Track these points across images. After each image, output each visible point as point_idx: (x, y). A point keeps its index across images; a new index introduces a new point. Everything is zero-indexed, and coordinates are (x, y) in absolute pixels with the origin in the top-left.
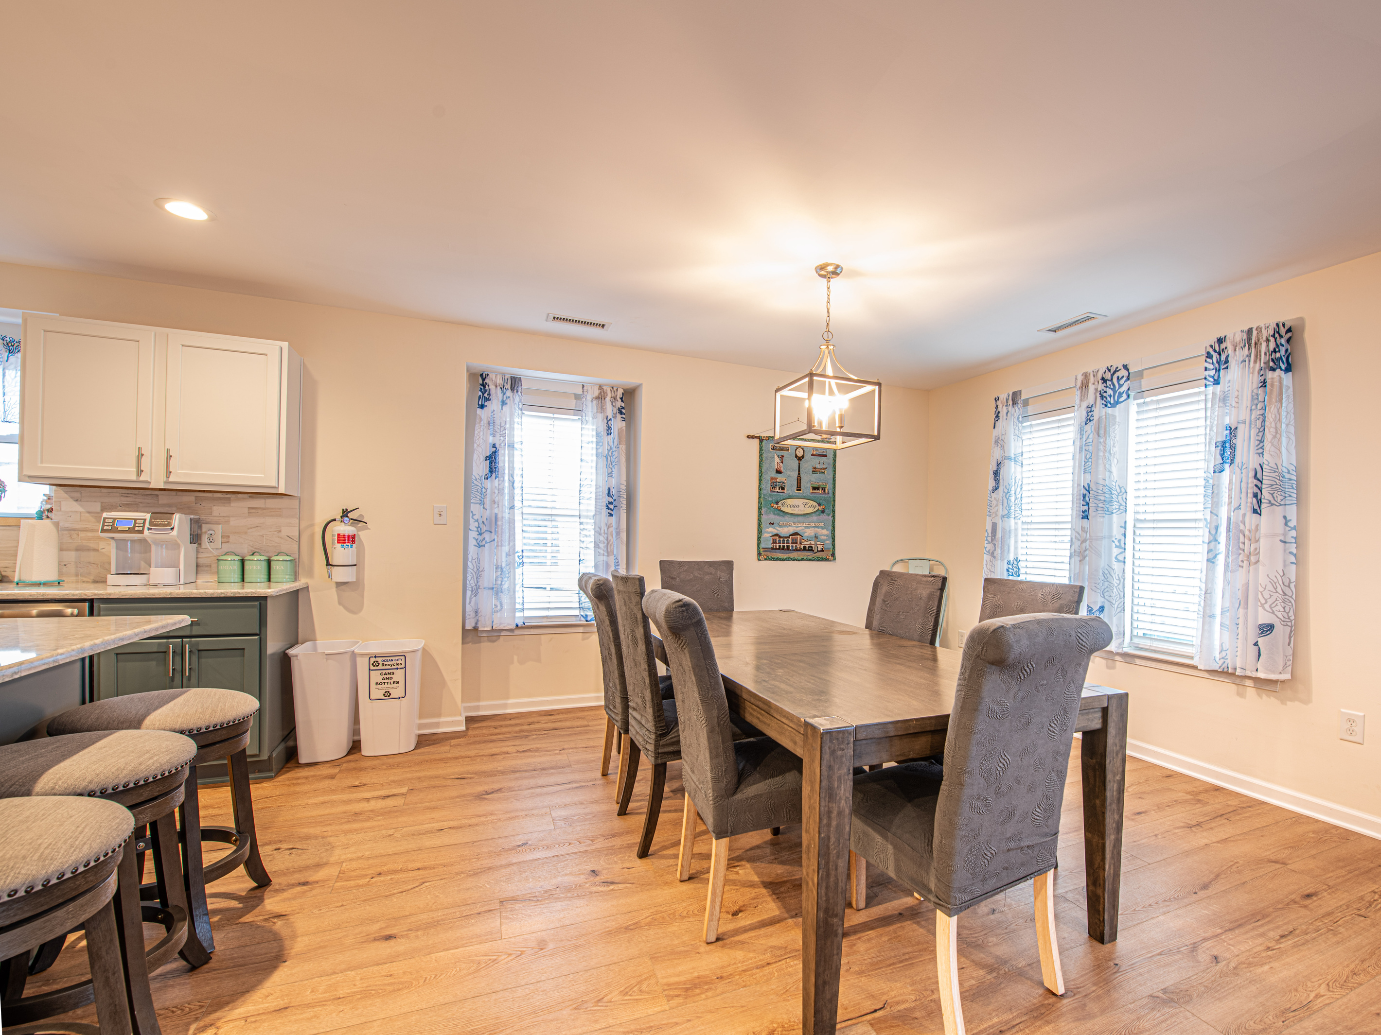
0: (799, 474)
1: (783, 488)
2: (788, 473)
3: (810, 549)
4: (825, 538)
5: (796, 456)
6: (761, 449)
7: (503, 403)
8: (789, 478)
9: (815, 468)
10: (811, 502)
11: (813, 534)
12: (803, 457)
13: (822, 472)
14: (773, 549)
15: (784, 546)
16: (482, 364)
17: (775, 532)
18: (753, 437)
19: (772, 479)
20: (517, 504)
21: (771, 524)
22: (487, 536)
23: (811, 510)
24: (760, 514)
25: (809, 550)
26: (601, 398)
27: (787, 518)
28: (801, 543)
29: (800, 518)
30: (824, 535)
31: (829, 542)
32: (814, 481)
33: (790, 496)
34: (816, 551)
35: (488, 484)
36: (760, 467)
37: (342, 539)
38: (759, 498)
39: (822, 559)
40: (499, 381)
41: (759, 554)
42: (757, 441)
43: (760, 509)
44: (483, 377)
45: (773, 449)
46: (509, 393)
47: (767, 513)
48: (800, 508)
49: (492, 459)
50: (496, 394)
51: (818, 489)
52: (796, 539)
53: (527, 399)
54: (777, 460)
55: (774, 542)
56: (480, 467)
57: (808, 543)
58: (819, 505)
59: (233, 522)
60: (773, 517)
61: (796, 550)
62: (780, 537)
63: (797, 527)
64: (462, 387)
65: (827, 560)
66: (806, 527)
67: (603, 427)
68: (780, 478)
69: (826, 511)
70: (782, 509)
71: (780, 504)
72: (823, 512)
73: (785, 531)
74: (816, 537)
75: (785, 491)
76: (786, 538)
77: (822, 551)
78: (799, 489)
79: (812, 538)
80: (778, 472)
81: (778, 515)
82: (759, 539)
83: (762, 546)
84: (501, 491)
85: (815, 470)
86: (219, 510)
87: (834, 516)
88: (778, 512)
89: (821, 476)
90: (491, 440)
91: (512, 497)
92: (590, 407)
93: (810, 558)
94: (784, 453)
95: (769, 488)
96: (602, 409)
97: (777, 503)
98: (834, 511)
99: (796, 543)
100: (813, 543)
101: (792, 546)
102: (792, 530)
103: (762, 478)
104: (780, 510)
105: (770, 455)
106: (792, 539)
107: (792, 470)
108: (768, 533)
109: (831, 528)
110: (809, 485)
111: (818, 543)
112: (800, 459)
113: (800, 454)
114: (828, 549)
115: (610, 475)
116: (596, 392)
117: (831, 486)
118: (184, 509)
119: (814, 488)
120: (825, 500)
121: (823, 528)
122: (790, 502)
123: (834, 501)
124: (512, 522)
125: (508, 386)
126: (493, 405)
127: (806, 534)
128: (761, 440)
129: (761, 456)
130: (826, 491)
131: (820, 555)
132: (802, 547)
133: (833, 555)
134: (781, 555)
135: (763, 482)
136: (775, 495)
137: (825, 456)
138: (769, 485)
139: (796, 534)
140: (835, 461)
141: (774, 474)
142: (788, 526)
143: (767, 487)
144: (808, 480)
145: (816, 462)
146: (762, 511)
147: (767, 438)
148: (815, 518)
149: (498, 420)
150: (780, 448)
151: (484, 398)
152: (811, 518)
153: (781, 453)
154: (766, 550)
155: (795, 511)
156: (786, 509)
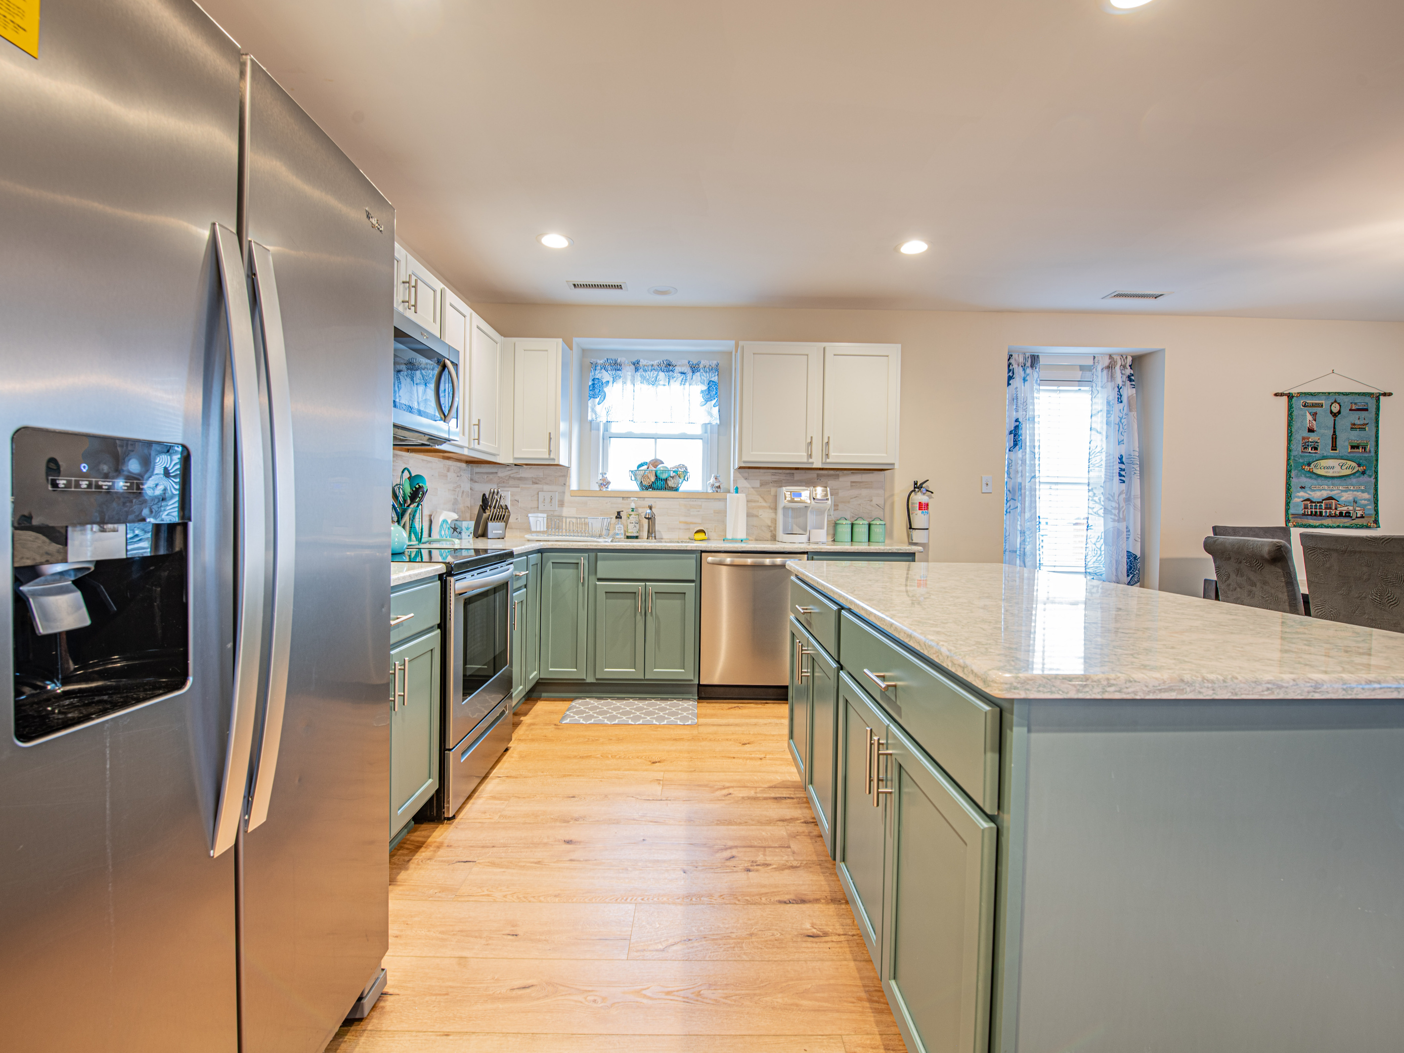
0: (1334, 432)
1: (1316, 449)
2: (1322, 431)
3: (1348, 515)
4: (1366, 502)
5: (1331, 412)
6: (1290, 407)
7: (1026, 380)
8: (1323, 437)
9: (1354, 424)
10: (1349, 463)
11: (1351, 499)
12: (1339, 412)
13: (1362, 428)
14: (1304, 515)
15: (1316, 512)
16: (1006, 348)
17: (1306, 496)
18: (1282, 395)
19: (1303, 438)
20: (1037, 473)
21: (1302, 488)
22: (1012, 503)
23: (1348, 472)
24: (1289, 477)
25: (1345, 516)
26: (1110, 367)
27: (1320, 481)
28: (1336, 509)
29: (1336, 481)
30: (1365, 500)
31: (1371, 507)
32: (1353, 438)
33: (1324, 456)
34: (1354, 517)
35: (1013, 455)
36: (1289, 426)
37: (922, 506)
38: (1288, 460)
39: (1361, 527)
40: (1021, 360)
41: (1288, 520)
42: (1285, 398)
43: (1289, 472)
44: (1009, 357)
45: (1305, 406)
46: (1029, 371)
47: (1297, 476)
48: (1334, 470)
49: (1015, 432)
50: (1019, 371)
51: (1358, 447)
52: (1331, 504)
53: (1044, 374)
54: (1309, 417)
55: (1306, 507)
56: (1005, 441)
57: (1345, 508)
58: (1359, 465)
59: (841, 493)
60: (1304, 480)
61: (1330, 516)
62: (1312, 502)
63: (1332, 490)
65: (1368, 527)
66: (1342, 491)
67: (1113, 395)
68: (1313, 437)
69: (1367, 472)
70: (1315, 471)
71: (1312, 465)
72: (1363, 473)
73: (1318, 495)
74: (1355, 502)
75: (1318, 451)
76: (1318, 502)
77: (1362, 517)
78: (1334, 448)
79: (1350, 502)
80: (1311, 430)
81: (1310, 477)
82: (1287, 504)
83: (1291, 511)
84: (1024, 461)
85: (1354, 427)
86: (831, 484)
87: (1376, 478)
88: (1310, 475)
89: (1362, 433)
90: (1014, 415)
91: (1034, 468)
92: (1101, 376)
93: (1348, 525)
94: (1318, 410)
95: (1300, 448)
96: (1112, 377)
97: (1309, 465)
98: (1376, 472)
99: (1331, 508)
100: (1351, 508)
101: (1326, 512)
102: (1325, 494)
103: (1292, 438)
104: (1313, 473)
105: (1301, 413)
106: (1326, 504)
107: (1326, 428)
108: (1299, 497)
109: (1372, 491)
110: (1347, 443)
111: (1357, 509)
112: (1335, 415)
113: (1336, 407)
114: (1370, 516)
115: (1120, 442)
116: (1107, 362)
117: (1373, 444)
118: (810, 483)
119: (1353, 447)
120: (1366, 460)
121: (1363, 492)
122: (1324, 463)
123: (1377, 460)
124: (1033, 491)
125: (1029, 364)
126: (1017, 382)
127: (1343, 499)
128: (1290, 398)
129: (1290, 414)
130: (1368, 450)
131: (1359, 522)
132: (1338, 513)
133: (1376, 521)
134: (1313, 522)
135: (1293, 442)
136: (1307, 456)
137: (1366, 410)
138: (1300, 445)
139: (1331, 498)
140: (1377, 414)
141: (1306, 434)
142: (1321, 490)
143: (1297, 448)
144: (1346, 438)
145: (1355, 418)
146: (1293, 473)
147: (1300, 394)
148: (1354, 480)
149: (1021, 396)
150: (1313, 405)
151: (1010, 378)
152: (1349, 481)
153: (1314, 410)
154: (1296, 516)
155: (1330, 473)
156: (1319, 472)
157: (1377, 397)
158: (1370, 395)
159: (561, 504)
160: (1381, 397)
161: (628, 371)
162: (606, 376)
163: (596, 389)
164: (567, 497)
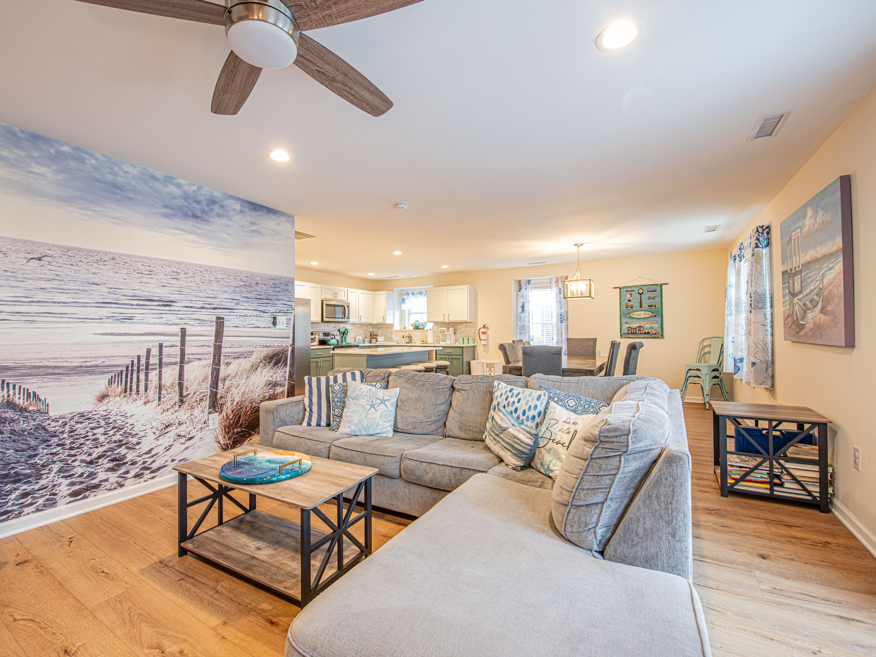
0: (641, 301)
1: (632, 308)
2: (635, 301)
3: (648, 333)
4: (657, 328)
5: (639, 293)
6: (620, 292)
7: (526, 289)
8: (635, 303)
10: (648, 312)
11: (649, 326)
13: (654, 298)
14: (628, 333)
15: (634, 332)
16: (519, 279)
17: (629, 326)
18: (616, 288)
19: (626, 304)
20: (531, 320)
21: (627, 323)
22: (522, 331)
23: (648, 316)
24: (621, 319)
26: (557, 281)
27: (635, 320)
28: (643, 331)
29: (642, 320)
31: (659, 330)
32: (650, 303)
33: (636, 310)
34: (652, 334)
35: (522, 315)
36: (620, 299)
37: (483, 333)
38: (620, 312)
39: (655, 338)
40: (524, 282)
41: (621, 336)
42: (618, 289)
43: (621, 317)
44: (520, 281)
45: (626, 291)
46: (528, 285)
47: (625, 319)
48: (642, 316)
49: (523, 307)
50: (523, 286)
51: (652, 306)
52: (641, 329)
53: (533, 286)
54: (629, 296)
55: (628, 330)
56: (520, 310)
57: (647, 331)
58: (653, 313)
59: (463, 329)
60: (627, 320)
61: (641, 334)
62: (632, 328)
63: (641, 324)
64: (513, 287)
65: (658, 338)
66: (645, 324)
67: (558, 291)
68: (630, 303)
69: (657, 316)
70: (632, 316)
71: (631, 314)
72: (655, 316)
73: (634, 326)
74: (651, 328)
76: (635, 329)
77: (656, 334)
78: (641, 307)
79: (649, 328)
80: (629, 301)
82: (621, 329)
83: (622, 332)
84: (525, 317)
85: (650, 298)
86: (459, 326)
87: (662, 318)
88: (631, 318)
89: (654, 301)
90: (522, 301)
91: (529, 319)
92: (554, 285)
93: (649, 337)
94: (632, 293)
95: (625, 308)
96: (557, 285)
97: (629, 314)
98: (662, 316)
99: (641, 331)
100: (650, 331)
101: (638, 332)
102: (638, 325)
103: (621, 304)
105: (625, 294)
106: (638, 329)
107: (637, 299)
108: (626, 327)
109: (660, 323)
110: (646, 305)
111: (654, 331)
112: (641, 294)
113: (641, 291)
114: (659, 333)
115: (561, 308)
116: (555, 280)
117: (660, 304)
118: (453, 327)
119: (649, 306)
120: (656, 311)
121: (655, 324)
122: (636, 313)
123: (662, 311)
124: (529, 326)
125: (527, 283)
126: (523, 290)
127: (646, 327)
128: (620, 289)
129: (620, 295)
130: (657, 307)
131: (654, 336)
132: (644, 333)
133: (662, 336)
134: (632, 336)
135: (622, 306)
136: (629, 311)
137: (656, 291)
139: (641, 327)
140: (661, 293)
141: (627, 302)
142: (636, 324)
143: (624, 308)
144: (646, 303)
145: (650, 294)
146: (622, 318)
147: (623, 287)
148: (650, 319)
149: (525, 295)
150: (630, 291)
151: (520, 289)
152: (648, 320)
153: (631, 293)
154: (624, 334)
155: (640, 317)
156: (634, 316)
157: (661, 286)
158: (657, 285)
159: (392, 334)
160: (663, 286)
161: (411, 295)
162: (405, 297)
163: (403, 301)
164: (393, 332)
